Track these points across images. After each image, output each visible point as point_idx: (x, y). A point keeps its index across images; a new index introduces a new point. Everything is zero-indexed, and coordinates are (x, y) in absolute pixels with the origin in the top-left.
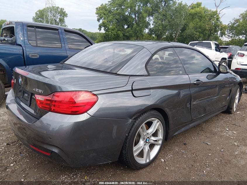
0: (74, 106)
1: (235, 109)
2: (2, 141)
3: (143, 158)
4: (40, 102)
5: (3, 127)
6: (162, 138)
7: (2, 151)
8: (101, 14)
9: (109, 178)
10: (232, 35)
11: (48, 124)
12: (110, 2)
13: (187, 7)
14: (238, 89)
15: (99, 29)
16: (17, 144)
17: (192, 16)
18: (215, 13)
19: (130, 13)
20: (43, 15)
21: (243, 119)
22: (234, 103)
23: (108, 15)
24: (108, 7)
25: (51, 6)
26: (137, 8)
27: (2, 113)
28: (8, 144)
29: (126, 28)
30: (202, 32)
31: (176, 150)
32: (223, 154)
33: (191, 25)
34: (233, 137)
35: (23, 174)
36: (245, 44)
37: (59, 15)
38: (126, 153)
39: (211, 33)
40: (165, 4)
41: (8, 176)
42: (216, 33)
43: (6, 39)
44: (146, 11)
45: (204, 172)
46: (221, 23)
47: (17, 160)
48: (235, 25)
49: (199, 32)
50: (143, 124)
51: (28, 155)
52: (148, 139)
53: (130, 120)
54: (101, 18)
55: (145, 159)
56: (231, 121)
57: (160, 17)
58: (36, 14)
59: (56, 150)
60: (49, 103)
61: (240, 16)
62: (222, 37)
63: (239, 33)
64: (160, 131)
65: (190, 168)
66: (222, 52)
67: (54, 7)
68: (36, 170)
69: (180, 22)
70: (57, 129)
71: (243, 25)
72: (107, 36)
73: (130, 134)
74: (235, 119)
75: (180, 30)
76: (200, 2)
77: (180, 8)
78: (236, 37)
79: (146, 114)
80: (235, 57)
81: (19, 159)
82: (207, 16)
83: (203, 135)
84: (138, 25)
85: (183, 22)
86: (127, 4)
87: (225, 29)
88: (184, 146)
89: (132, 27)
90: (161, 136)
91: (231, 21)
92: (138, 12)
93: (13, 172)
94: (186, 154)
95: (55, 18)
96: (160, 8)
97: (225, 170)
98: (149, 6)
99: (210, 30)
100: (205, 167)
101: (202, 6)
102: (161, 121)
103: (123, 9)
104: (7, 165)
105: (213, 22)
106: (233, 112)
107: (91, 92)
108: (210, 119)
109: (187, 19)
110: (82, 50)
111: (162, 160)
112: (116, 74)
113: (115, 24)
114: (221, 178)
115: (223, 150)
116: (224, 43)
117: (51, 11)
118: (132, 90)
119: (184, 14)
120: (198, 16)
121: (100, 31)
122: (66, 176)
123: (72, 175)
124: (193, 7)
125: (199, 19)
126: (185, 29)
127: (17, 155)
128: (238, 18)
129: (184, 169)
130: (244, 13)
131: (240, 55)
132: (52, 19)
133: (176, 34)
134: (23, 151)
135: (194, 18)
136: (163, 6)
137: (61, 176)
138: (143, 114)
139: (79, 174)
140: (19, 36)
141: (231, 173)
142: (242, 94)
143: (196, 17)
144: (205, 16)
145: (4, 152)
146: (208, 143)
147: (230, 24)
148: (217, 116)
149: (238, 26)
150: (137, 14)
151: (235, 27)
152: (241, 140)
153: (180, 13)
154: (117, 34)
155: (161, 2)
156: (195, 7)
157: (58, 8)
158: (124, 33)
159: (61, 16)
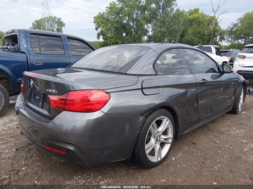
0: (88, 104)
1: (240, 110)
2: (10, 147)
3: (154, 156)
4: (54, 102)
5: (10, 134)
6: (172, 137)
7: (12, 156)
8: (99, 22)
9: (123, 177)
10: (231, 39)
11: (61, 125)
12: (107, 10)
13: (185, 13)
14: (243, 89)
15: (97, 38)
16: (27, 149)
17: (191, 22)
18: (213, 18)
19: (128, 21)
20: (40, 25)
21: (249, 119)
22: (239, 103)
23: (106, 24)
24: (105, 16)
25: (48, 16)
26: (135, 16)
27: (8, 121)
28: (17, 150)
29: (124, 36)
30: (201, 38)
31: (186, 149)
32: (232, 152)
33: (190, 31)
34: (241, 135)
35: (36, 177)
36: (245, 46)
37: (56, 25)
38: (138, 151)
39: (210, 38)
40: (163, 10)
41: (21, 179)
42: (215, 38)
43: (9, 48)
44: (144, 19)
45: (216, 168)
46: (220, 28)
47: (28, 164)
48: (234, 30)
49: (198, 38)
50: (154, 122)
51: (38, 159)
52: (159, 137)
53: (142, 118)
54: (99, 27)
55: (157, 157)
56: (238, 121)
57: (159, 24)
58: (33, 24)
59: (71, 148)
60: (64, 102)
61: (238, 21)
62: (221, 42)
63: (238, 37)
64: (170, 129)
65: (201, 165)
66: (223, 56)
67: (51, 17)
68: (49, 172)
69: (179, 28)
70: (70, 129)
71: (242, 29)
72: (105, 44)
73: (142, 132)
74: (241, 119)
75: (180, 36)
76: (198, 8)
77: (178, 14)
78: (235, 41)
79: (156, 112)
80: (236, 59)
81: (30, 163)
82: (206, 22)
83: (210, 134)
84: (136, 32)
85: (182, 28)
86: (125, 12)
87: (224, 34)
88: (193, 145)
89: (131, 34)
90: (170, 135)
91: (230, 26)
92: (137, 20)
93: (25, 175)
94: (196, 153)
95: (52, 28)
96: (157, 15)
97: (235, 166)
98: (147, 13)
99: (209, 35)
100: (216, 163)
101: (200, 12)
102: (170, 119)
103: (121, 18)
104: (19, 169)
105: (212, 27)
106: (239, 112)
107: (103, 90)
108: (216, 119)
109: (185, 25)
110: (84, 56)
111: (173, 158)
112: (125, 73)
113: (114, 33)
114: (233, 173)
115: (232, 147)
116: (224, 47)
117: (48, 21)
118: (142, 89)
119: (182, 21)
120: (197, 22)
121: (98, 39)
122: (79, 177)
123: (85, 175)
124: (191, 13)
125: (197, 24)
126: (184, 35)
127: (28, 159)
128: (236, 22)
129: (195, 166)
130: (242, 17)
131: (241, 57)
132: (49, 29)
133: (175, 40)
134: (33, 155)
135: (192, 24)
136: (161, 13)
137: (75, 177)
138: (153, 112)
139: (92, 174)
140: (22, 44)
141: (242, 168)
142: (247, 95)
143: (194, 23)
144: (203, 21)
145: (14, 157)
146: (217, 142)
147: (229, 29)
148: (222, 116)
149: (237, 30)
150: (135, 22)
151: (234, 31)
152: (249, 138)
153: (178, 19)
154: (116, 42)
155: (159, 9)
156: (193, 13)
157: (55, 18)
158: (123, 41)
159: (58, 26)
